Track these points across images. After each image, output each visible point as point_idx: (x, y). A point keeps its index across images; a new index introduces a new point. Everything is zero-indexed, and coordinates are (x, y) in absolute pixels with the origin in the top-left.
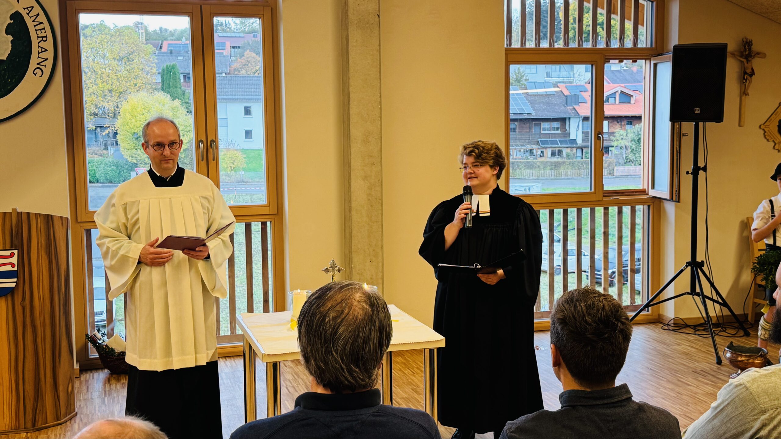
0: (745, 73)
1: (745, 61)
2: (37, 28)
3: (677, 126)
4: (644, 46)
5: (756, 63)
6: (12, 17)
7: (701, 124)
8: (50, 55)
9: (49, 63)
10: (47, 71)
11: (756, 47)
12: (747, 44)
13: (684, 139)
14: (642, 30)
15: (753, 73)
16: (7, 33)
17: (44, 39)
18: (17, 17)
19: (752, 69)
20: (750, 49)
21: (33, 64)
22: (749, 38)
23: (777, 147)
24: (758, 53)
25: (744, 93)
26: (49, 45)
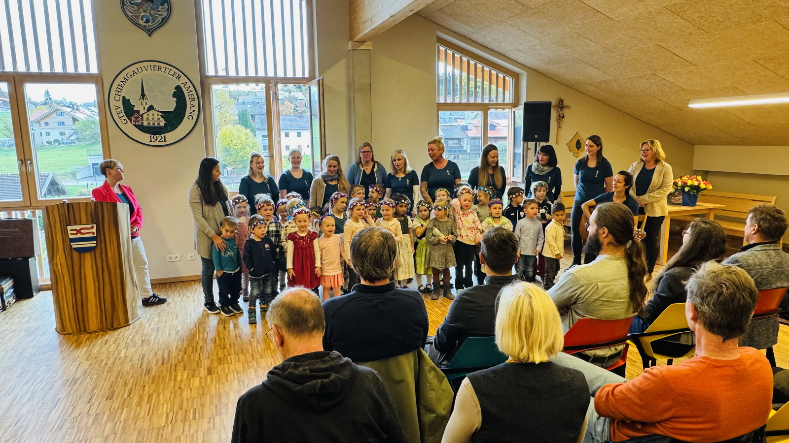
0: (560, 116)
1: (559, 110)
2: (189, 94)
3: (526, 144)
4: (508, 102)
5: (566, 112)
6: (176, 88)
7: (538, 143)
8: (196, 108)
9: (196, 113)
10: (195, 117)
11: (565, 103)
12: (561, 101)
13: (529, 151)
14: (507, 93)
15: (563, 117)
16: (173, 97)
17: (193, 100)
18: (178, 88)
19: (563, 114)
20: (562, 104)
21: (187, 114)
22: (562, 98)
23: (575, 155)
24: (567, 106)
25: (559, 127)
26: (196, 103)
